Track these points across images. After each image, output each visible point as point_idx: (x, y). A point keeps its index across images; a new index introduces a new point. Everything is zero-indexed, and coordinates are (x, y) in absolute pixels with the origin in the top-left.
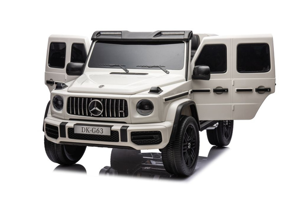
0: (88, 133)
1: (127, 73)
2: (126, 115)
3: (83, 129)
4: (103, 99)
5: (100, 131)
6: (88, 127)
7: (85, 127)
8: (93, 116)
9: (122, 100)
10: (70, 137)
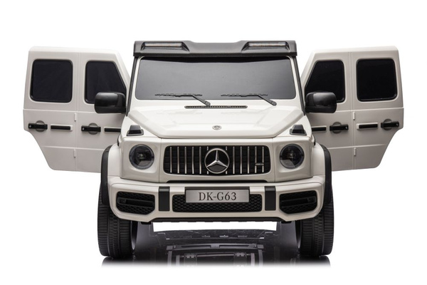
0: (210, 201)
1: (208, 106)
2: (267, 170)
3: (202, 195)
4: (228, 147)
5: (232, 196)
6: (210, 191)
7: (205, 192)
8: (210, 174)
9: (259, 147)
10: (175, 210)
